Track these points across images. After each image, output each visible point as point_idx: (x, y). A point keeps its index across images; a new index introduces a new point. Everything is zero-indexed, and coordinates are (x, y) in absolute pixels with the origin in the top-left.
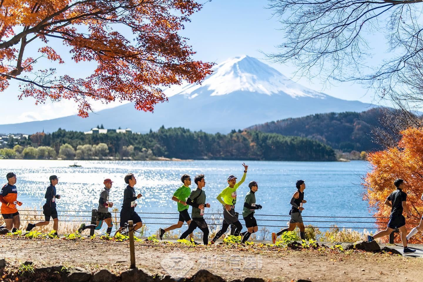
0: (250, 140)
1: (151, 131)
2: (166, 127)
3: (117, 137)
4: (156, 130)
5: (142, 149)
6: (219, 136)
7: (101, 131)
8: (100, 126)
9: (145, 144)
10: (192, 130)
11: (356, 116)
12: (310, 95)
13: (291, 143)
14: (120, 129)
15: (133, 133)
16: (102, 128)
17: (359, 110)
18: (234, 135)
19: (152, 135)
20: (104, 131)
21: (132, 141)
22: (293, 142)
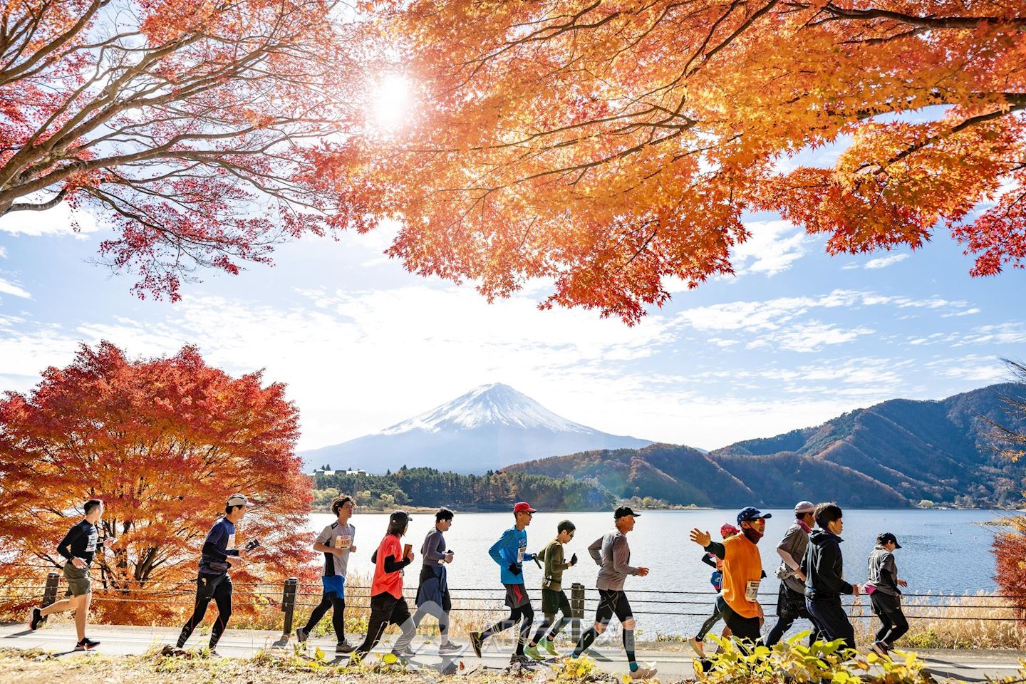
0: (510, 484)
1: (389, 473)
2: (409, 468)
3: (349, 480)
4: (395, 470)
5: (380, 495)
6: (474, 479)
7: (327, 473)
8: (325, 467)
9: (383, 488)
10: (441, 471)
11: (632, 452)
12: (574, 429)
13: (561, 486)
14: (350, 470)
15: (367, 475)
16: (328, 469)
17: (637, 448)
18: (492, 477)
19: (391, 478)
20: (332, 473)
21: (367, 485)
22: (563, 486)
